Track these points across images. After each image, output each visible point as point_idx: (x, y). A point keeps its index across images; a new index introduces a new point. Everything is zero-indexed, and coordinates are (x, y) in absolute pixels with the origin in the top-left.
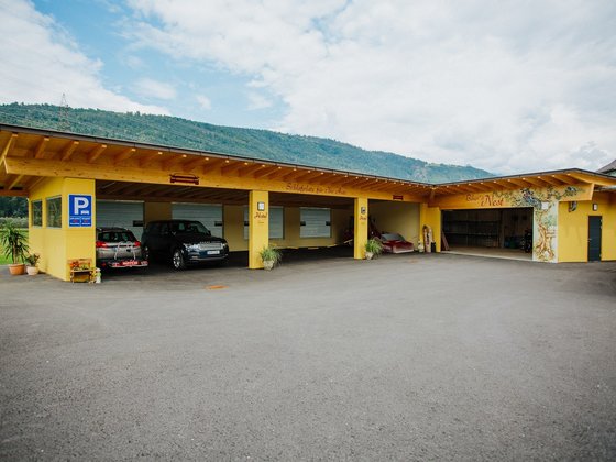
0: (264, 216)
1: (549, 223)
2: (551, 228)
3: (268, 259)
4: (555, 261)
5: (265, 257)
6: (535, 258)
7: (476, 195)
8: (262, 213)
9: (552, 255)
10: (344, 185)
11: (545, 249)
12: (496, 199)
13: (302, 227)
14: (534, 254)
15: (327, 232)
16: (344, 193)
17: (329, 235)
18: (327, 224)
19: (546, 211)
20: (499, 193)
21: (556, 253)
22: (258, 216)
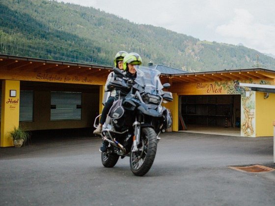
0: (15, 102)
1: (250, 107)
2: (252, 111)
3: (19, 138)
4: (254, 136)
5: (15, 136)
6: (242, 134)
7: (204, 84)
8: (14, 99)
9: (252, 131)
10: (89, 75)
11: (248, 127)
12: (217, 87)
13: (52, 111)
14: (241, 131)
15: (77, 115)
16: (90, 81)
17: (79, 118)
18: (78, 107)
19: (248, 98)
20: (219, 83)
21: (255, 129)
22: (10, 101)
